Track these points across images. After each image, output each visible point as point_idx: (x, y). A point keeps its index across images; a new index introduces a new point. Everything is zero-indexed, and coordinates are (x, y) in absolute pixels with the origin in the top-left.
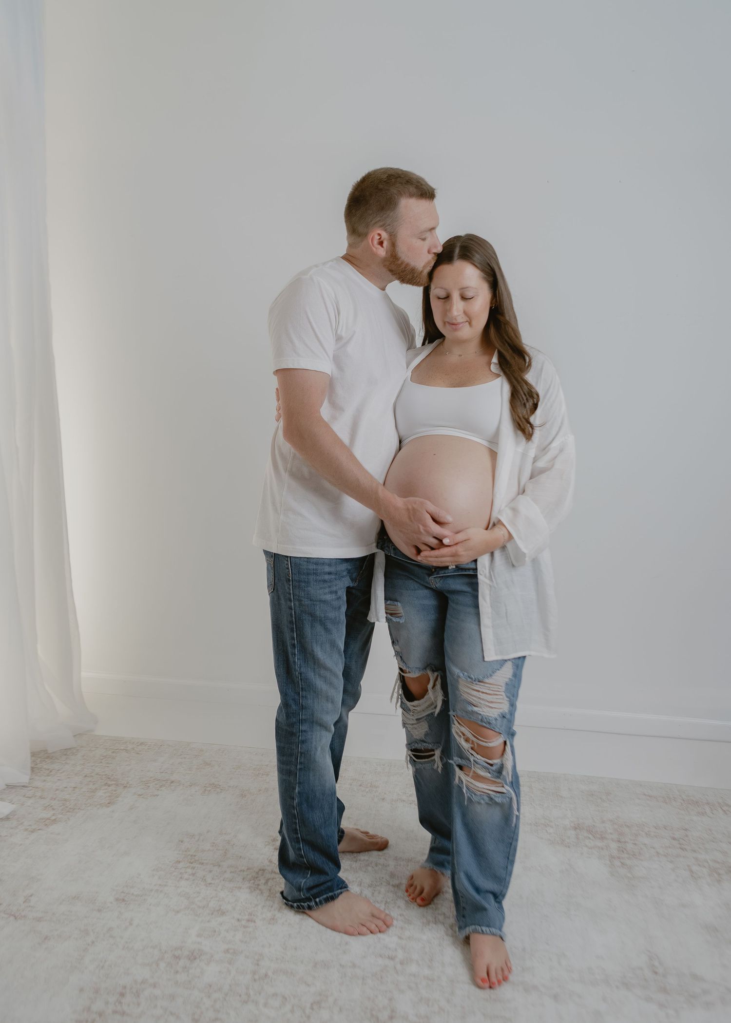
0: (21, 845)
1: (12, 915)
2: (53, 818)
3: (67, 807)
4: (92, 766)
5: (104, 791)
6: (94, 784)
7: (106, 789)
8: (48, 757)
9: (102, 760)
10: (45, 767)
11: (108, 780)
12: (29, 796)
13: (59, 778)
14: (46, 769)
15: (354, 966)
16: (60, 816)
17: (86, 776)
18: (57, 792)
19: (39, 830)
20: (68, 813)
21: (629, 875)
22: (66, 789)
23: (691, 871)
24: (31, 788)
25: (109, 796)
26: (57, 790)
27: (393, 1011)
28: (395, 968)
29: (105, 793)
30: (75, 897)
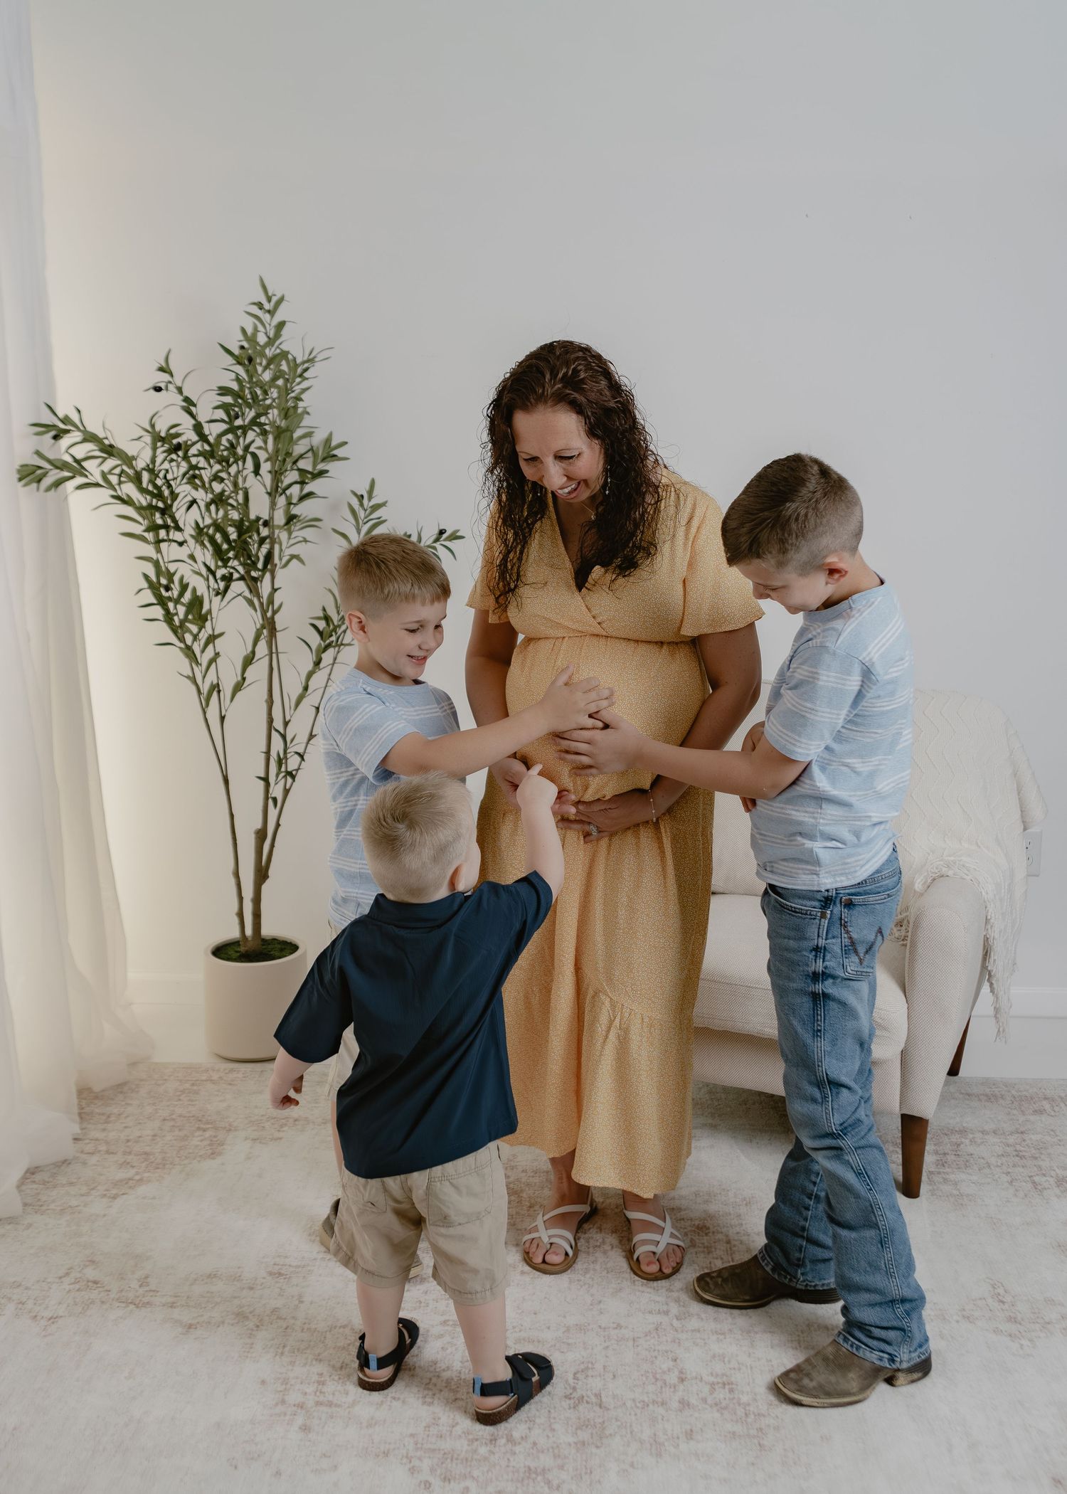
0: (104, 1216)
1: (131, 1303)
2: (137, 1177)
3: (152, 1162)
4: (168, 1106)
5: (199, 1138)
6: (180, 1130)
7: (202, 1136)
8: (96, 1097)
9: (179, 1096)
10: (97, 1110)
11: (199, 1123)
12: (90, 1151)
13: (124, 1125)
14: (100, 1114)
15: (619, 1326)
16: (146, 1175)
17: (164, 1120)
18: (129, 1144)
19: (123, 1194)
20: (157, 1170)
21: (955, 1192)
22: (141, 1139)
23: (1034, 1183)
24: (87, 1141)
25: (210, 1145)
26: (128, 1141)
27: (681, 1372)
28: (672, 1325)
29: (202, 1141)
30: (210, 1275)
